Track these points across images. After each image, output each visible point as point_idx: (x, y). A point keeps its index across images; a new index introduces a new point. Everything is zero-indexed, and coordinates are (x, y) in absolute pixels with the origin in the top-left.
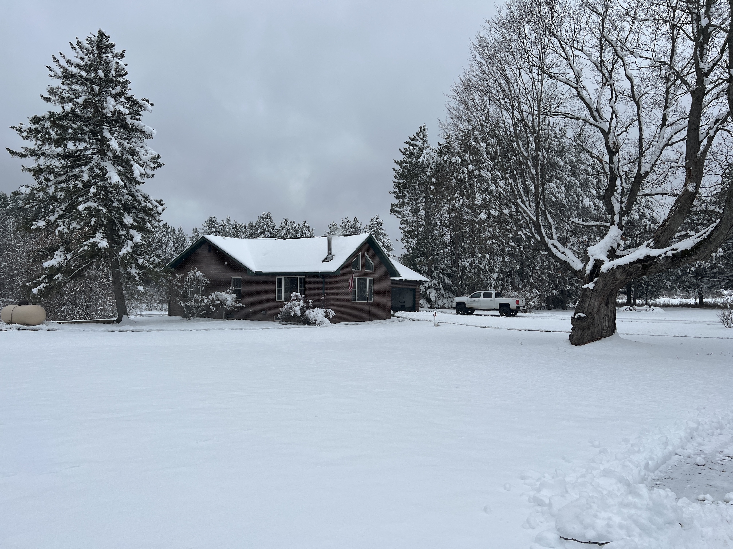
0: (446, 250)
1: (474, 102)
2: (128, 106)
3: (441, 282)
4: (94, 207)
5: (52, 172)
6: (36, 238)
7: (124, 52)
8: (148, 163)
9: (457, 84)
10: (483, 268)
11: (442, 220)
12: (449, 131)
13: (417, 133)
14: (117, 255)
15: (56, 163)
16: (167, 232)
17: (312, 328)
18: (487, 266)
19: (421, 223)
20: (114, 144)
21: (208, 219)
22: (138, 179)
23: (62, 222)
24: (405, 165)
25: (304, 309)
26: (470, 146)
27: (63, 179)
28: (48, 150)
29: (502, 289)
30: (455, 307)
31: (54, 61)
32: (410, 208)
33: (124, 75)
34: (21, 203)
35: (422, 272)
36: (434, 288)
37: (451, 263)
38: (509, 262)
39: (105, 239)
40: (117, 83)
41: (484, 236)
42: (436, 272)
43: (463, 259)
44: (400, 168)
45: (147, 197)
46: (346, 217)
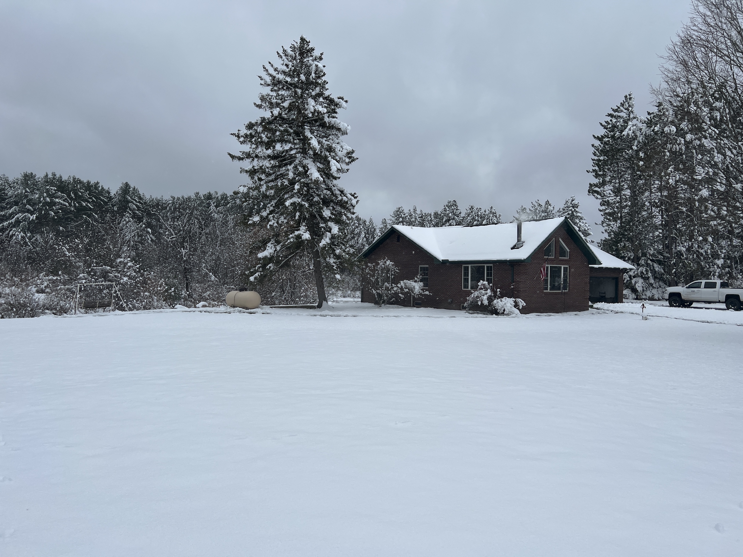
0: (657, 233)
1: (696, 61)
2: (326, 105)
3: (650, 269)
4: (298, 202)
5: (264, 172)
6: (250, 232)
7: (322, 54)
8: (344, 158)
9: (674, 42)
10: (704, 254)
11: (651, 199)
12: (663, 98)
13: (621, 103)
14: (317, 245)
15: (267, 164)
16: (359, 224)
17: (500, 318)
18: (709, 251)
19: (625, 204)
20: (314, 142)
21: (396, 210)
22: (335, 174)
23: (272, 217)
24: (606, 139)
25: (491, 299)
26: (689, 113)
27: (273, 178)
28: (260, 152)
29: (729, 278)
30: (667, 298)
31: (264, 71)
32: (612, 188)
33: (322, 76)
34: (238, 201)
35: (627, 259)
36: (642, 276)
37: (663, 248)
38: (739, 246)
39: (308, 232)
40: (317, 84)
41: (705, 216)
42: (643, 258)
43: (678, 243)
44: (600, 144)
45: (343, 191)
46: (537, 201)
